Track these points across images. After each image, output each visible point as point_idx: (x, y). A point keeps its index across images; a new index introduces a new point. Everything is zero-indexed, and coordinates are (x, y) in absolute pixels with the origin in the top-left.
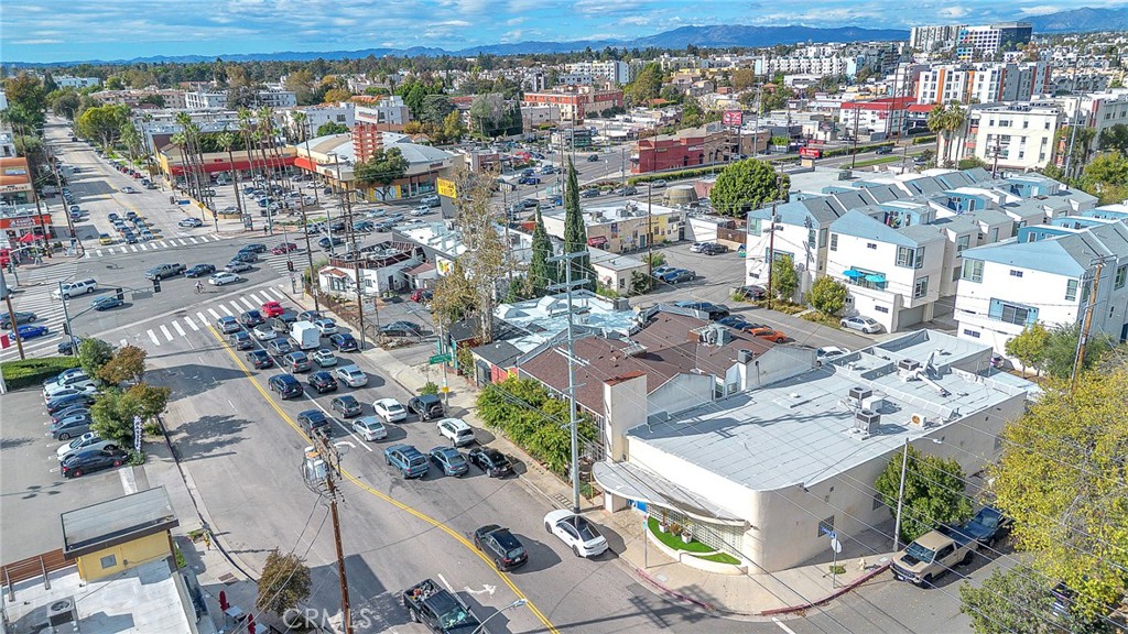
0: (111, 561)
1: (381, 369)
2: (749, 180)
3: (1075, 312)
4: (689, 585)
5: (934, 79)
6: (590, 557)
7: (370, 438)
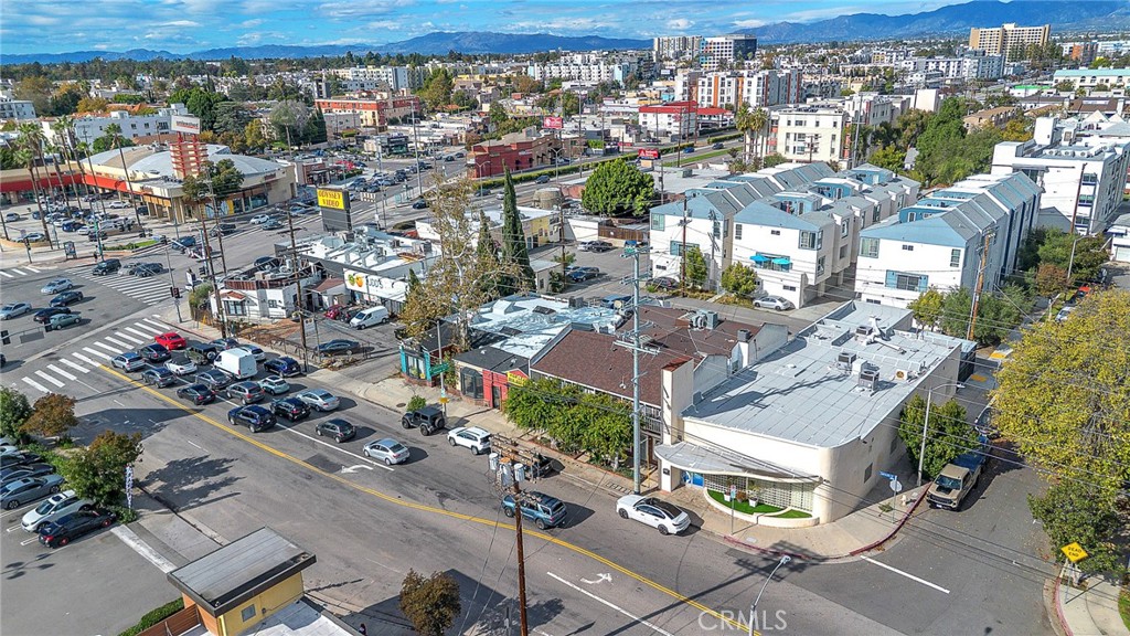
0: (251, 611)
1: (341, 390)
2: (620, 180)
3: (958, 275)
4: (777, 542)
5: (710, 85)
6: (679, 534)
7: (394, 461)
